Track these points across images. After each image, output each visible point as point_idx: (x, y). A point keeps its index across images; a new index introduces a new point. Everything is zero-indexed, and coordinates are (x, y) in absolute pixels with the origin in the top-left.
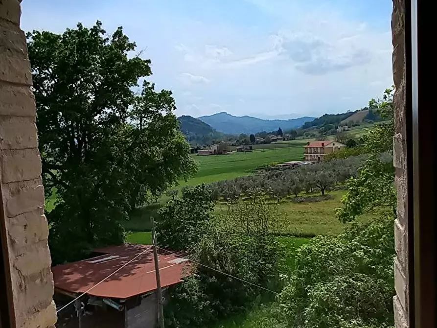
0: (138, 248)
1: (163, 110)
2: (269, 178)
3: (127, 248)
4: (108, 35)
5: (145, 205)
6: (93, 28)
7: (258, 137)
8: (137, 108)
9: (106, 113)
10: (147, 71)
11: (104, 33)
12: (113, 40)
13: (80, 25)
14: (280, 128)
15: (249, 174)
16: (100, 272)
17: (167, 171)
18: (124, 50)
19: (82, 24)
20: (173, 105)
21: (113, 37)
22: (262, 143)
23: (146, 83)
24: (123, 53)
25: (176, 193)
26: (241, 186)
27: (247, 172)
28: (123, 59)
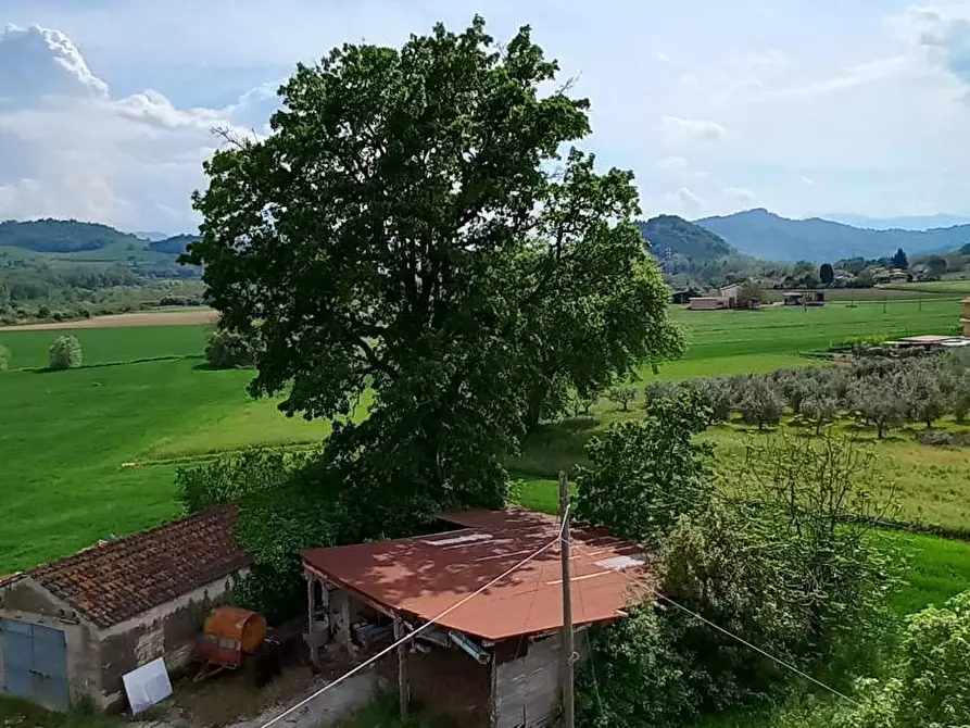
0: (535, 521)
1: (610, 215)
2: (859, 374)
3: (512, 517)
4: (497, 48)
5: (561, 417)
6: (465, 33)
7: (841, 271)
8: (552, 210)
9: (485, 220)
10: (578, 126)
11: (490, 44)
12: (509, 55)
13: (439, 29)
14: (900, 251)
15: (809, 362)
16: (448, 568)
17: (615, 348)
18: (531, 78)
19: (445, 26)
20: (634, 205)
21: (509, 49)
22: (850, 285)
23: (575, 154)
24: (528, 84)
25: (632, 395)
26: (787, 392)
27: (808, 356)
28: (526, 102)
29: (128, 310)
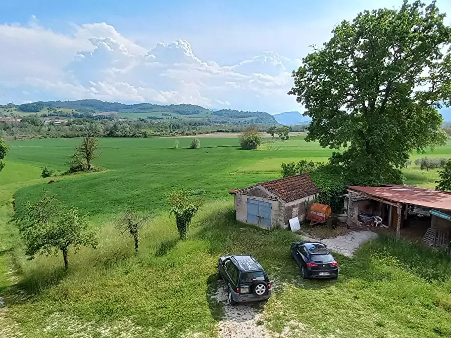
29: (207, 133)
